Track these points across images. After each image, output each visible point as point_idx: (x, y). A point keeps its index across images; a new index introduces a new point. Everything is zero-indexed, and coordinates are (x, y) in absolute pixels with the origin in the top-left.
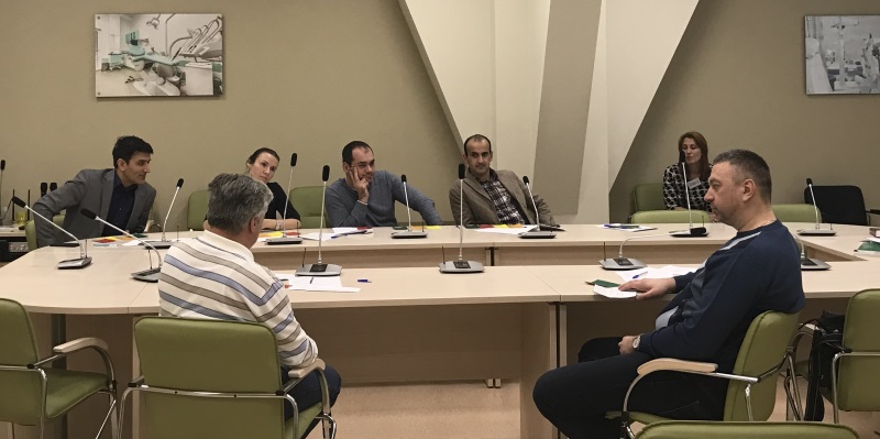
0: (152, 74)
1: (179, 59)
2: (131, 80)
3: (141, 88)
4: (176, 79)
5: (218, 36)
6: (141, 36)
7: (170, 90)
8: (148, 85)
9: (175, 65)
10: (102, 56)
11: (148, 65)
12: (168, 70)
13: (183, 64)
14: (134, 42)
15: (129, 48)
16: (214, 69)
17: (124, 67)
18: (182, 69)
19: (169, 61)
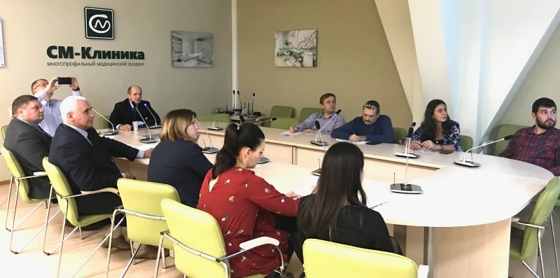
0: (292, 57)
1: (302, 50)
2: (286, 60)
3: (289, 64)
4: (300, 59)
5: (315, 40)
6: (289, 41)
7: (298, 64)
8: (291, 62)
9: (300, 53)
10: (277, 50)
11: (291, 53)
12: (297, 55)
13: (302, 53)
14: (287, 44)
15: (285, 46)
16: (313, 55)
17: (284, 54)
18: (302, 55)
19: (297, 51)
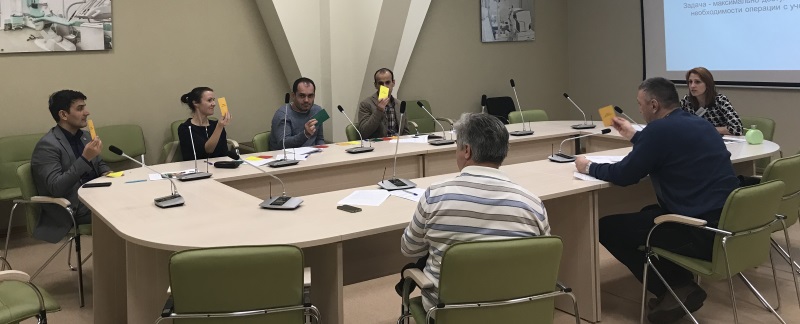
0: (51, 33)
1: (76, 20)
2: (32, 38)
3: (40, 45)
4: (72, 37)
7: (68, 46)
8: (48, 42)
9: (72, 25)
10: (6, 17)
11: (48, 25)
12: (65, 29)
13: (79, 24)
14: (35, 6)
15: (31, 11)
16: (105, 28)
17: (25, 27)
18: (78, 29)
19: (65, 22)
